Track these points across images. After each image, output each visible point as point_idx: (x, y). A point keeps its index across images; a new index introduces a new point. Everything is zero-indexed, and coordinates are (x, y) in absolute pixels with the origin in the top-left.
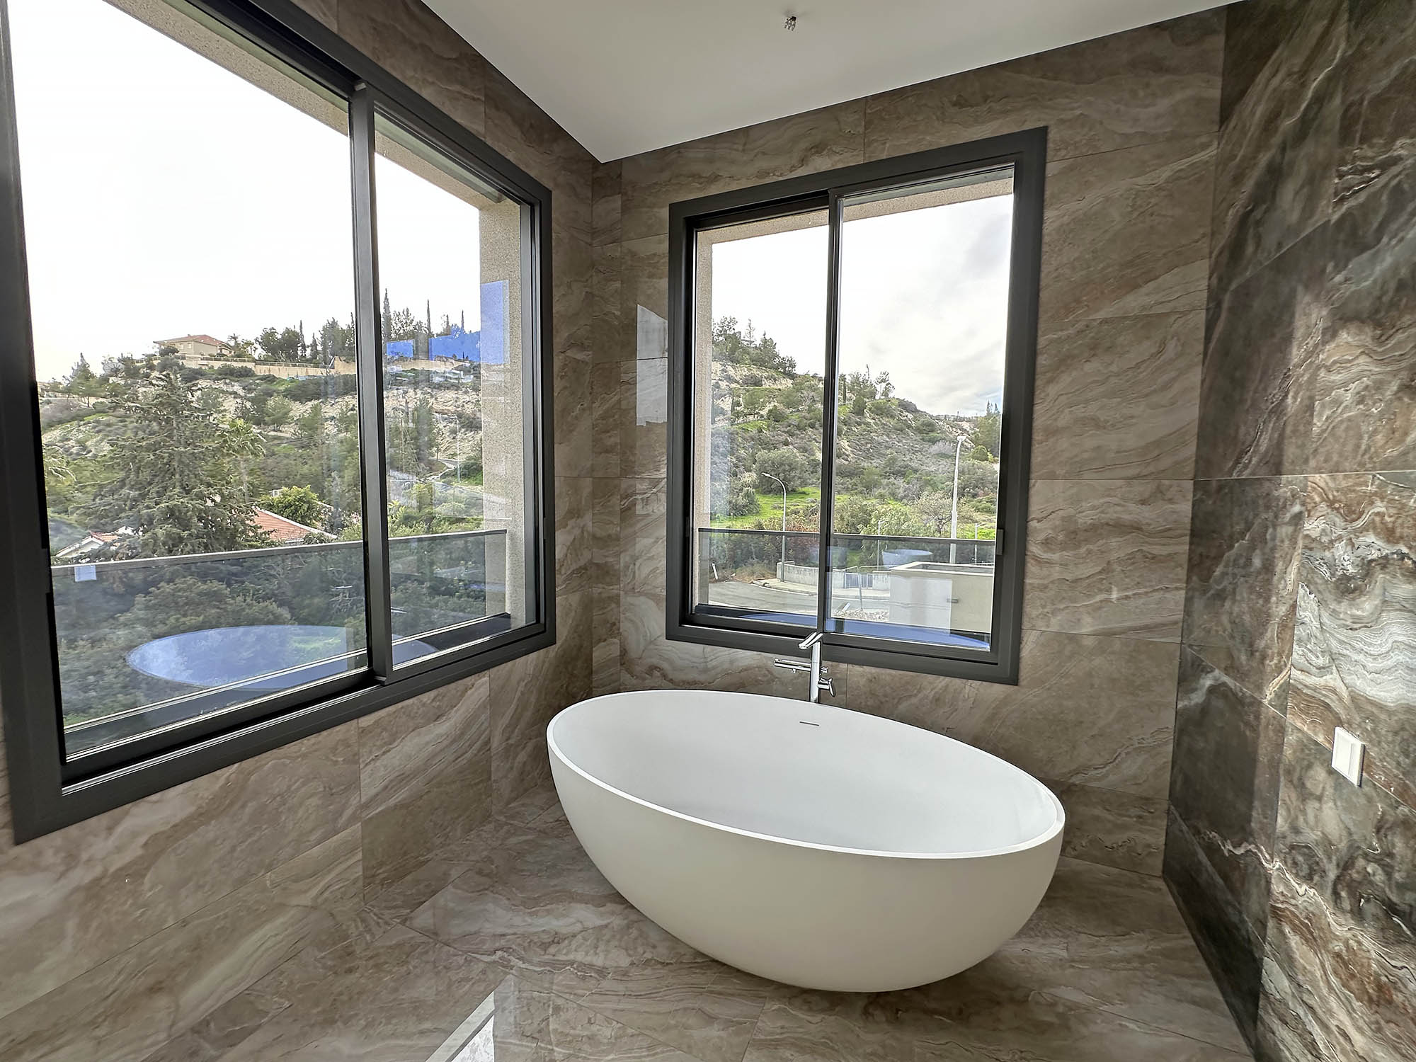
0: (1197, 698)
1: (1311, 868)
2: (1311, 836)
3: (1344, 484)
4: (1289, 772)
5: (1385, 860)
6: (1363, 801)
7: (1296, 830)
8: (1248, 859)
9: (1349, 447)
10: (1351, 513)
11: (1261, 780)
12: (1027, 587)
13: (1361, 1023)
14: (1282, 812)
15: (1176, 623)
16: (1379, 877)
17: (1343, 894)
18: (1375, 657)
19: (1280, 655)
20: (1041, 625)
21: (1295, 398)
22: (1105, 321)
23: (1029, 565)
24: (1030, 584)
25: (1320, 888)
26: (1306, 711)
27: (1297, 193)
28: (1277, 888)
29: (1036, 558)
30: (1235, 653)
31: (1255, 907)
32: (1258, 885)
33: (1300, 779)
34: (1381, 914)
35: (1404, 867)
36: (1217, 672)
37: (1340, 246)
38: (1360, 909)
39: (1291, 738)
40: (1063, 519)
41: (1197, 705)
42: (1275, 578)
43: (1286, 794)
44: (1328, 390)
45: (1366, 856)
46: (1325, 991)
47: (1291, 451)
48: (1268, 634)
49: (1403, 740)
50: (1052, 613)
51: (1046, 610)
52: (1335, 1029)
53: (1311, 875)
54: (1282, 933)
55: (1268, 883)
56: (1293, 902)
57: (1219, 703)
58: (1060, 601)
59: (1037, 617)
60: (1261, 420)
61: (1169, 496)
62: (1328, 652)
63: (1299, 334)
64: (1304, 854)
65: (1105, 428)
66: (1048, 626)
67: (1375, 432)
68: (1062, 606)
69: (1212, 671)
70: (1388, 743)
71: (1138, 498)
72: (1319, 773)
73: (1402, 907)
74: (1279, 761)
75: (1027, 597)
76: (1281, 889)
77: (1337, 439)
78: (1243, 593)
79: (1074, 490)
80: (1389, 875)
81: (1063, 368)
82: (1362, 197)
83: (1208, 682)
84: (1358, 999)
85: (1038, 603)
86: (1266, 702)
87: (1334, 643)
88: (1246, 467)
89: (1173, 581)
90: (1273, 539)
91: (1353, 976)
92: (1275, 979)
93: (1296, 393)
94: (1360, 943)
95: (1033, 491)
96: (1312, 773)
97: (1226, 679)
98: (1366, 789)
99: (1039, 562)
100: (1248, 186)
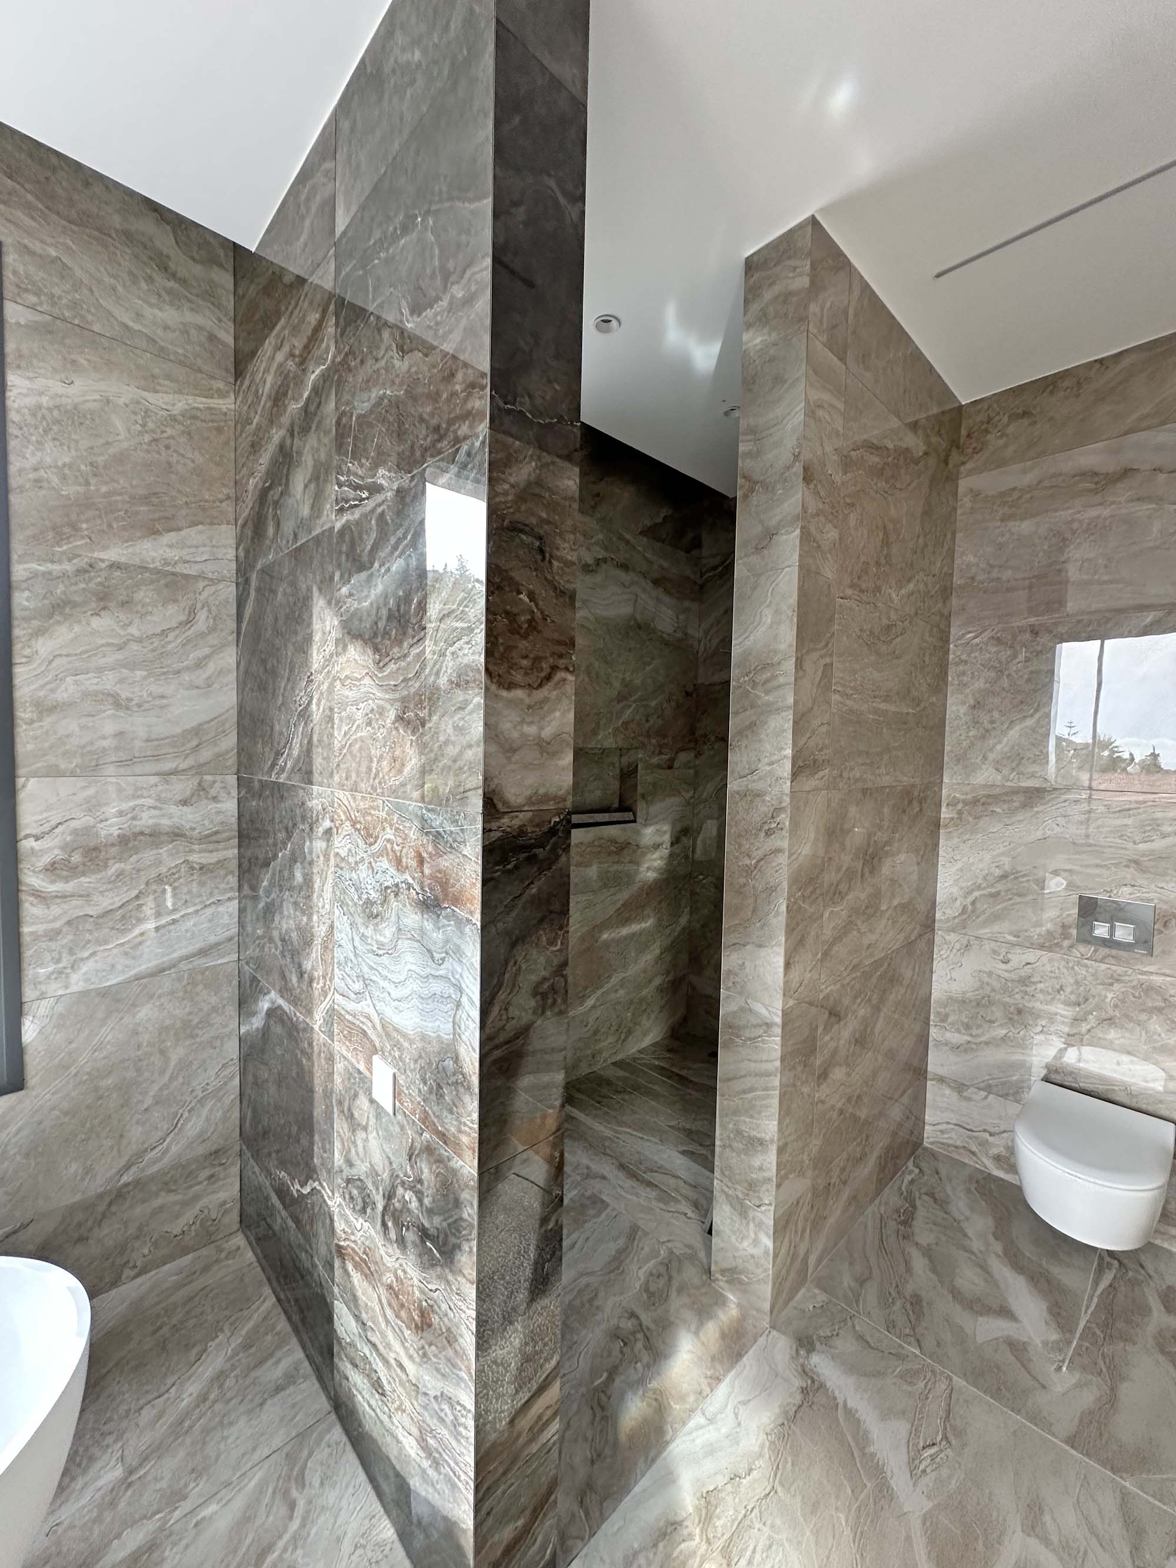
0: (257, 1022)
1: (364, 1202)
2: (361, 1169)
3: (362, 805)
4: (340, 1103)
5: (416, 1186)
6: (397, 1129)
7: (350, 1163)
8: (314, 1198)
9: (363, 769)
10: (369, 836)
11: (318, 1111)
12: (26, 939)
13: (412, 1351)
14: (337, 1144)
15: (230, 939)
16: (414, 1205)
17: (390, 1224)
18: (397, 984)
19: (324, 977)
20: (55, 988)
21: (318, 705)
22: (114, 566)
23: (26, 905)
24: (32, 933)
25: (372, 1220)
26: (348, 1038)
27: (306, 486)
28: (339, 1226)
29: (37, 894)
30: (287, 974)
31: (323, 1250)
32: (323, 1224)
33: (349, 1109)
34: (418, 1241)
35: (430, 1192)
36: (273, 994)
37: (343, 558)
38: (403, 1237)
39: (339, 1066)
40: (75, 832)
41: (257, 1029)
42: (315, 895)
43: (340, 1125)
44: (343, 706)
45: (403, 1183)
46: (383, 1325)
47: (318, 762)
48: (314, 955)
49: (422, 1068)
50: (72, 967)
51: (61, 965)
52: (393, 1362)
53: (364, 1207)
54: (346, 1271)
55: (332, 1221)
56: (353, 1238)
57: (277, 1029)
58: (84, 947)
59: (49, 977)
60: (292, 721)
61: (212, 792)
62: (361, 977)
63: (317, 637)
64: (358, 1188)
65: (128, 709)
66: (67, 987)
67: (381, 756)
68: (86, 954)
69: (269, 992)
70: (412, 1071)
71: (178, 797)
72: (363, 1102)
73: (432, 1231)
74: (332, 1092)
75: (28, 954)
76: (343, 1226)
77: (353, 757)
78: (288, 909)
79: (91, 791)
80: (420, 1201)
81: (57, 618)
82: (357, 514)
83: (265, 1005)
84: (408, 1328)
85: (48, 957)
86: (316, 1027)
87: (366, 969)
88: (283, 770)
89: (225, 891)
90: (311, 852)
91: (402, 1306)
92: (345, 1323)
93: (319, 701)
94: (405, 1272)
95: (22, 796)
96: (358, 1102)
97: (281, 1002)
98: (400, 1117)
99: (44, 898)
100: (264, 460)
